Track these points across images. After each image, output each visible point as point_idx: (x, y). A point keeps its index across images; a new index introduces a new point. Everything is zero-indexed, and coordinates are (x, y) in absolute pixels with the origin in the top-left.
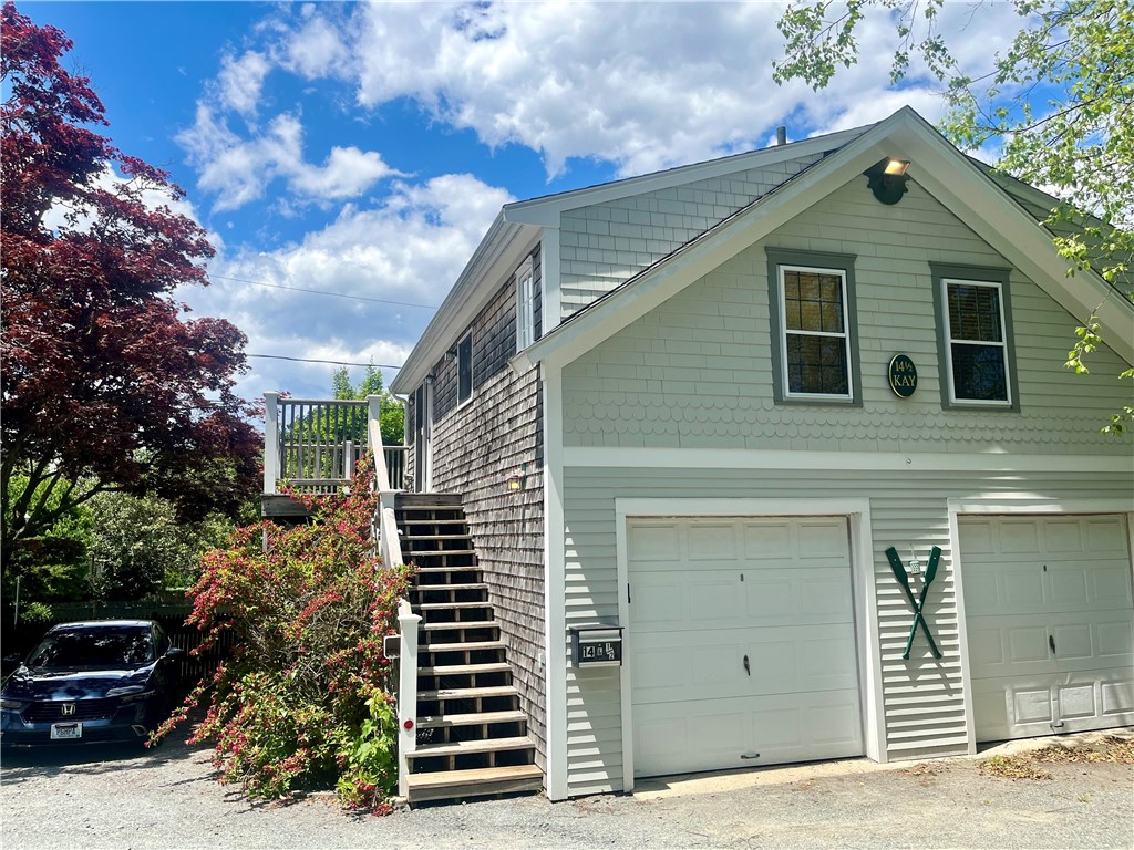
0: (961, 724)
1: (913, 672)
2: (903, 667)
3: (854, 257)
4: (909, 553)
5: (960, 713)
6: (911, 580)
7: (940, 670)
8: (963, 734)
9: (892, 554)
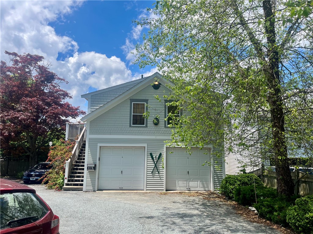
0: (163, 186)
1: (153, 176)
2: (151, 175)
3: (148, 100)
4: (155, 154)
5: (163, 184)
6: (154, 159)
7: (159, 175)
8: (163, 188)
9: (151, 154)
